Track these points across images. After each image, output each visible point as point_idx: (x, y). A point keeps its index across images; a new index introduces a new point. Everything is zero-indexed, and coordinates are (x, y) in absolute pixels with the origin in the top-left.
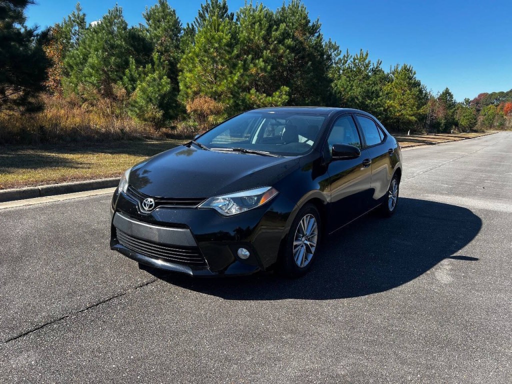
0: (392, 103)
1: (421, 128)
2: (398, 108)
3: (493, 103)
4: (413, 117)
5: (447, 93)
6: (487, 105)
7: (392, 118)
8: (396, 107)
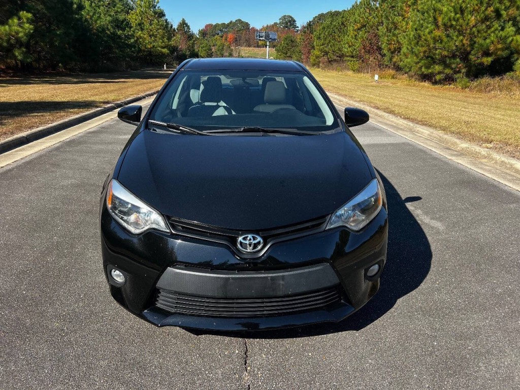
0: (140, 34)
1: (171, 61)
2: (148, 40)
3: (218, 34)
4: (166, 49)
5: (184, 24)
6: (214, 36)
7: (144, 51)
8: (145, 39)
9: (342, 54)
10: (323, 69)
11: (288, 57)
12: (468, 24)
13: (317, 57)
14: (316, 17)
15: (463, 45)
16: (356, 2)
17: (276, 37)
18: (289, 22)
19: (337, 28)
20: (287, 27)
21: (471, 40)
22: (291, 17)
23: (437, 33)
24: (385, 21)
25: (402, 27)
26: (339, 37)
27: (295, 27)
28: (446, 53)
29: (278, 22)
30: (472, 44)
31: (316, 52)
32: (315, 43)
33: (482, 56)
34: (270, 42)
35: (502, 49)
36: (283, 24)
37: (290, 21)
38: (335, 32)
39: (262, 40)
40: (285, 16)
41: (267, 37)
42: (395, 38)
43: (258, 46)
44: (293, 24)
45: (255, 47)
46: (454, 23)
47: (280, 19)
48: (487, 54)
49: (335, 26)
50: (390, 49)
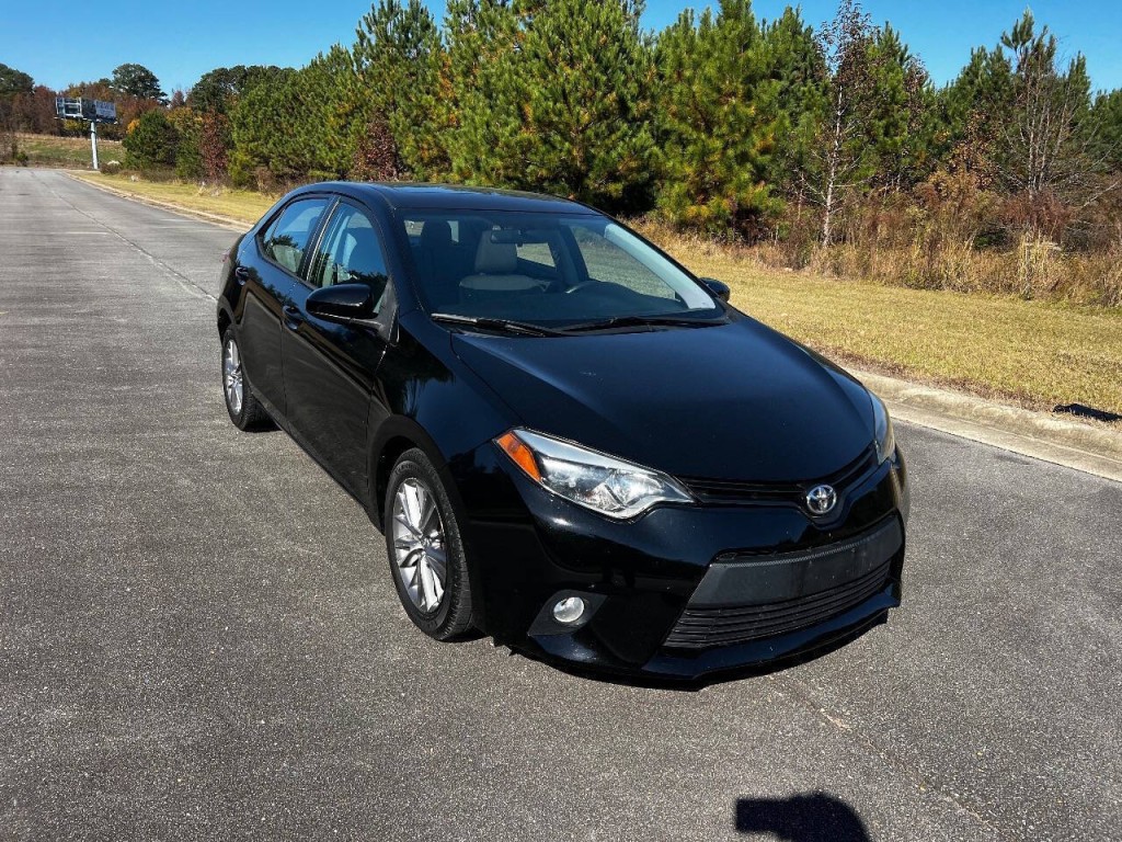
9: (303, 162)
10: (266, 192)
11: (159, 161)
12: (578, 121)
13: (245, 167)
14: (208, 75)
15: (574, 159)
16: (320, 56)
17: (113, 114)
18: (140, 83)
19: (283, 106)
20: (135, 92)
21: (586, 151)
22: (142, 69)
23: (525, 135)
24: (402, 102)
25: (438, 116)
26: (292, 125)
27: (158, 93)
28: (544, 172)
29: (112, 78)
30: (589, 159)
31: (241, 156)
32: (235, 135)
33: (607, 182)
34: (96, 124)
35: (639, 170)
36: (124, 83)
37: (142, 80)
38: (278, 115)
39: (77, 119)
40: (128, 66)
41: (89, 111)
42: (429, 138)
43: (63, 133)
44: (151, 87)
45: (52, 133)
46: (556, 119)
47: (115, 72)
48: (613, 177)
49: (278, 101)
50: (422, 159)
